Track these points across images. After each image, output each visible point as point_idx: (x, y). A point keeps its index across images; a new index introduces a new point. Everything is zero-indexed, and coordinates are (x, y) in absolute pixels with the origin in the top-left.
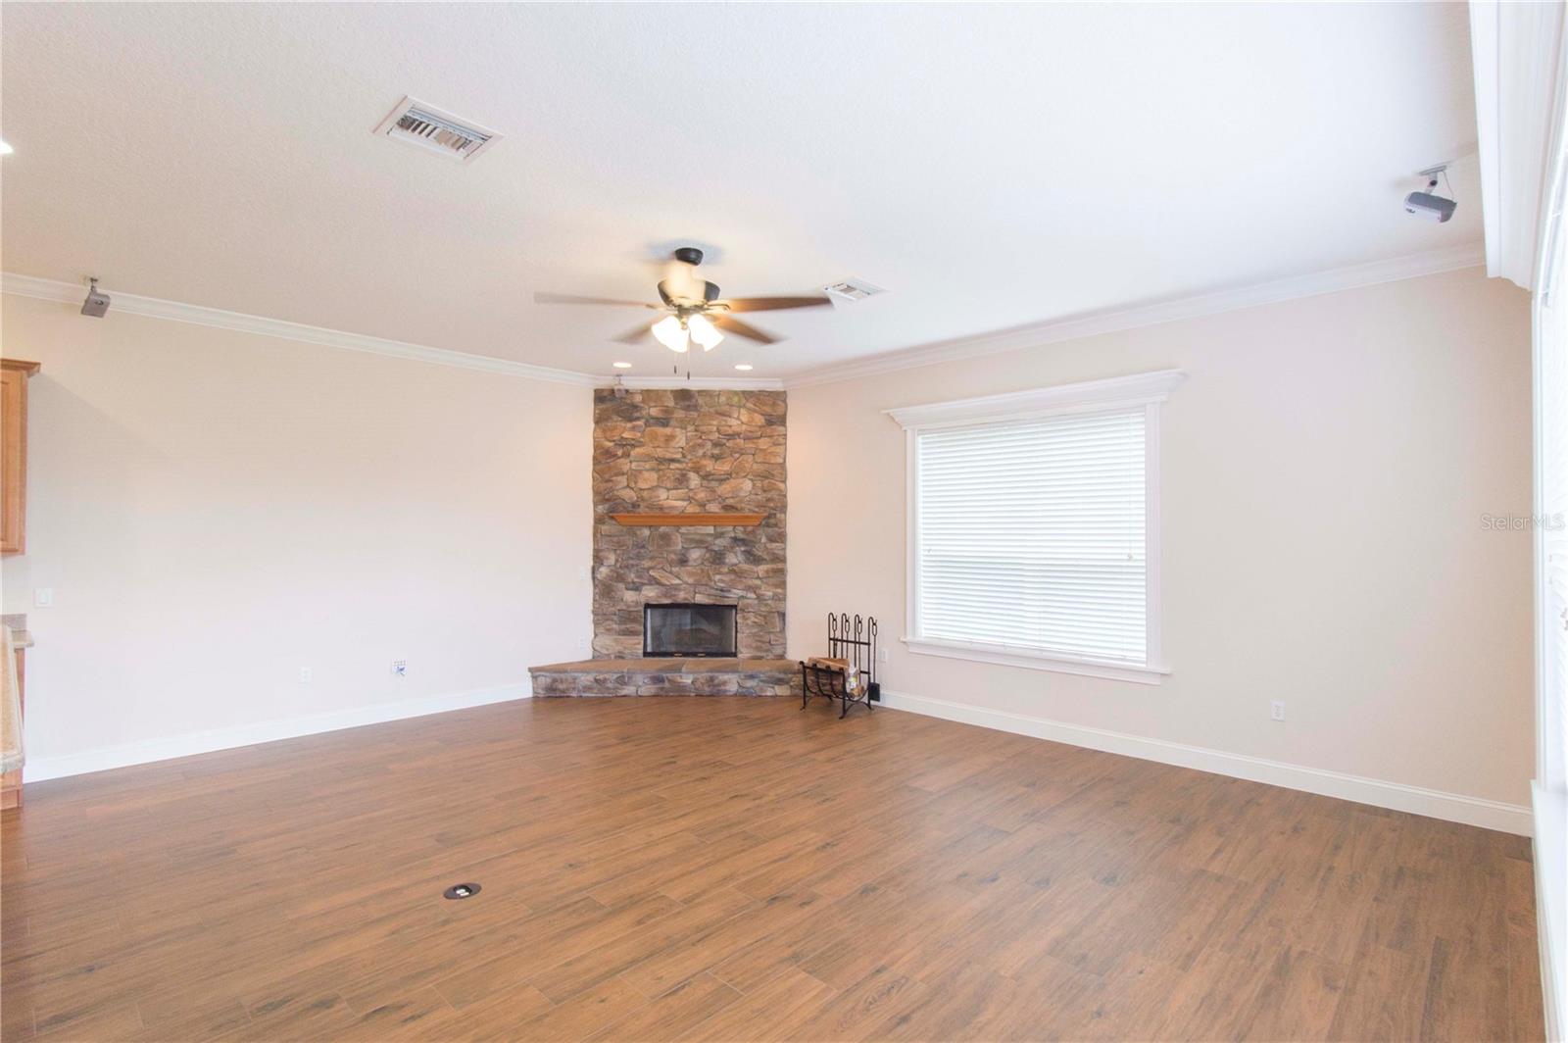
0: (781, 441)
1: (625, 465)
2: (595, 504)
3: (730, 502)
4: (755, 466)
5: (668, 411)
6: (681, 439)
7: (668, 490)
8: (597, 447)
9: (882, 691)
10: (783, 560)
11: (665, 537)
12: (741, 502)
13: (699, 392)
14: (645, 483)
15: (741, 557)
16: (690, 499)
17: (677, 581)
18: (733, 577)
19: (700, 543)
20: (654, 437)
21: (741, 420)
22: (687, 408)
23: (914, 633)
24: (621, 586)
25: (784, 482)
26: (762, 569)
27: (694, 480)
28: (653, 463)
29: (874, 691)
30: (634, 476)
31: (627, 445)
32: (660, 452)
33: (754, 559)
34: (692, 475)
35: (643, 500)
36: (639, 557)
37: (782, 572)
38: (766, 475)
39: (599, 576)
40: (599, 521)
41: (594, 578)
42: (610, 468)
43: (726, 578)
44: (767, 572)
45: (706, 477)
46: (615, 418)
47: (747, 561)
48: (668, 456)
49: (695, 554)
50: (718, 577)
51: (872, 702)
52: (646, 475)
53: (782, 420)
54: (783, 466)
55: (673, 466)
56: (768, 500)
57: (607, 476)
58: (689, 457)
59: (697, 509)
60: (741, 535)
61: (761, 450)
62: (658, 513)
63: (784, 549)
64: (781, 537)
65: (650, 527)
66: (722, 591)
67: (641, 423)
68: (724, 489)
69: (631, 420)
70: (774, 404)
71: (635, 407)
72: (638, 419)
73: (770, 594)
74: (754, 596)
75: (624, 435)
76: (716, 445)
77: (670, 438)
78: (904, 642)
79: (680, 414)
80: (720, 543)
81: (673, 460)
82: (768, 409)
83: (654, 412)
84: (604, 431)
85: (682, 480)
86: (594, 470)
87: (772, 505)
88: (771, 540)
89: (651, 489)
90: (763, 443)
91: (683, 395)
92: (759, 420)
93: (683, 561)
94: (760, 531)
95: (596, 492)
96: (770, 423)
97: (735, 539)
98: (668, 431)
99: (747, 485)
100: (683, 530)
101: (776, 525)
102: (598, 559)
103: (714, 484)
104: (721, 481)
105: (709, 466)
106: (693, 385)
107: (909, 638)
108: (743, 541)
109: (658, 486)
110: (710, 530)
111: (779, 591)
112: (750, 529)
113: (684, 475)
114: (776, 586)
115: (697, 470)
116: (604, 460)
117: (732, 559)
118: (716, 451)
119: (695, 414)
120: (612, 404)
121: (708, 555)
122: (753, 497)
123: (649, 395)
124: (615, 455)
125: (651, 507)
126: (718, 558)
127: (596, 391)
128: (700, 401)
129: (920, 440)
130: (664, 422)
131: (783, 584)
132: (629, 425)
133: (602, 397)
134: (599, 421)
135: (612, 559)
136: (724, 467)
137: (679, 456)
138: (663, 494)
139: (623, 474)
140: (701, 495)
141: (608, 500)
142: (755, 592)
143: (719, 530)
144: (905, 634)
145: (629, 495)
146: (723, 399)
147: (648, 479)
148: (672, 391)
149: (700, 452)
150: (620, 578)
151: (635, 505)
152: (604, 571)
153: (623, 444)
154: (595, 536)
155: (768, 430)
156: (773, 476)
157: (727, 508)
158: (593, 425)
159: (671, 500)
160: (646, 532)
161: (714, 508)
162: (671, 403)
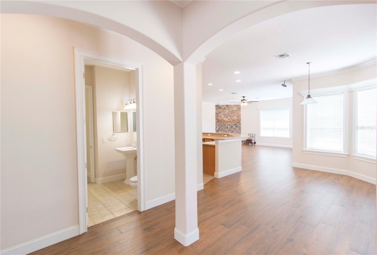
0: (240, 111)
1: (220, 115)
2: (216, 120)
3: (233, 119)
4: (237, 115)
5: (225, 108)
6: (227, 112)
7: (225, 118)
8: (216, 112)
9: (256, 143)
10: (241, 127)
11: (225, 124)
12: (235, 119)
13: (229, 105)
14: (222, 117)
15: (235, 127)
16: (228, 119)
17: (227, 130)
18: (234, 129)
19: (230, 125)
20: (223, 111)
21: (235, 109)
22: (228, 107)
23: (260, 135)
24: (219, 131)
25: (241, 117)
26: (238, 128)
27: (229, 117)
28: (223, 115)
29: (255, 143)
30: (221, 116)
31: (220, 112)
32: (224, 113)
33: (237, 127)
34: (228, 116)
35: (222, 119)
36: (222, 127)
37: (240, 128)
38: (238, 116)
39: (216, 129)
40: (216, 122)
41: (216, 130)
42: (218, 115)
43: (233, 129)
44: (238, 129)
45: (230, 116)
46: (218, 109)
47: (236, 127)
48: (225, 114)
49: (229, 126)
50: (232, 129)
51: (255, 144)
52: (222, 116)
53: (240, 109)
54: (240, 115)
55: (226, 115)
56: (239, 119)
57: (217, 116)
58: (228, 114)
59: (229, 121)
60: (235, 124)
61: (238, 113)
62: (224, 121)
63: (241, 126)
64: (240, 124)
65: (223, 123)
66: (232, 131)
67: (222, 109)
68: (233, 118)
69: (220, 109)
70: (239, 106)
71: (221, 107)
72: (221, 109)
73: (239, 131)
74: (236, 132)
75: (220, 111)
76: (231, 112)
77: (226, 111)
78: (259, 137)
79: (227, 108)
80: (232, 125)
81: (226, 114)
82: (238, 107)
83: (223, 108)
84: (217, 111)
85: (227, 117)
86: (216, 116)
87: (239, 120)
88: (239, 124)
89: (223, 118)
90: (238, 112)
91: (227, 106)
92: (237, 109)
93: (227, 127)
94: (237, 123)
95: (216, 119)
96: (239, 109)
97: (234, 124)
98: (225, 110)
99: (236, 117)
100: (227, 123)
101: (240, 122)
102: (216, 127)
103: (231, 117)
104: (232, 117)
105: (231, 115)
106: (228, 104)
107: (260, 136)
108: (235, 125)
109: (224, 118)
110: (231, 123)
111: (240, 131)
112: (236, 123)
113: (227, 116)
114: (240, 130)
115: (229, 115)
116: (217, 114)
117: (234, 127)
118: (232, 113)
119: (229, 108)
120: (218, 107)
121: (231, 127)
122: (237, 119)
123: (222, 106)
124: (218, 114)
125: (223, 120)
126: (232, 127)
127: (216, 105)
128: (229, 106)
129: (261, 112)
130: (225, 109)
131: (241, 130)
132: (220, 110)
133: (216, 106)
134: (216, 109)
135: (218, 127)
136: (233, 115)
137: (227, 114)
138: (224, 119)
139: (219, 116)
140: (230, 119)
141: (217, 119)
142: (237, 131)
143: (232, 123)
144: (259, 135)
145: (220, 119)
146: (232, 106)
147: (223, 117)
148: (226, 105)
149: (229, 113)
150: (219, 130)
151: (221, 120)
152: (217, 129)
153: (219, 112)
154: (216, 124)
155: (238, 110)
156: (239, 116)
157: (233, 120)
158: (215, 110)
159: (226, 119)
160: (222, 124)
161: (231, 120)
162: (226, 107)
